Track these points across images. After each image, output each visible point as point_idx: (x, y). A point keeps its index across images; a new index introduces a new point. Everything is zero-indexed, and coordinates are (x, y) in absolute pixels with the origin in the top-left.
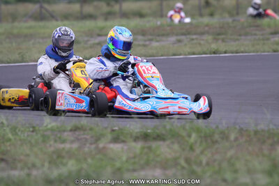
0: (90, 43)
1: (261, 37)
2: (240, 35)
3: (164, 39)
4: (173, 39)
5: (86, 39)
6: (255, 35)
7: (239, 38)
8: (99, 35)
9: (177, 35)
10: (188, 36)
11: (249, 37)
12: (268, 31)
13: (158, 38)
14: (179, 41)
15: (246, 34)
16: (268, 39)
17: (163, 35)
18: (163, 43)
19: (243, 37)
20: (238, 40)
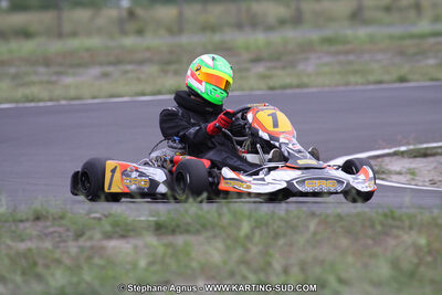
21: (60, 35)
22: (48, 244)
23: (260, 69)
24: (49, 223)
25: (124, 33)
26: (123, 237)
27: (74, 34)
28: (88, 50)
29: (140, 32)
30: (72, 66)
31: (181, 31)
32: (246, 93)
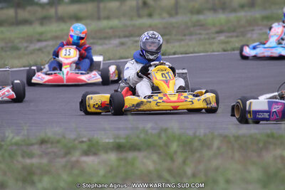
0: (29, 49)
1: (207, 37)
2: (185, 35)
3: (107, 42)
4: (116, 41)
5: (25, 45)
6: (200, 34)
7: (183, 38)
8: (39, 41)
9: (120, 37)
10: (132, 38)
11: (194, 37)
12: (214, 30)
13: (100, 42)
14: (122, 44)
15: (191, 34)
16: (214, 38)
17: (105, 38)
18: (106, 47)
19: (187, 37)
20: (182, 40)
21: (99, 19)
22: (45, 161)
23: (222, 37)
24: (49, 146)
25: (140, 16)
26: (95, 154)
27: (108, 18)
28: (111, 28)
29: (150, 15)
30: (101, 39)
31: (177, 14)
32: (209, 53)
